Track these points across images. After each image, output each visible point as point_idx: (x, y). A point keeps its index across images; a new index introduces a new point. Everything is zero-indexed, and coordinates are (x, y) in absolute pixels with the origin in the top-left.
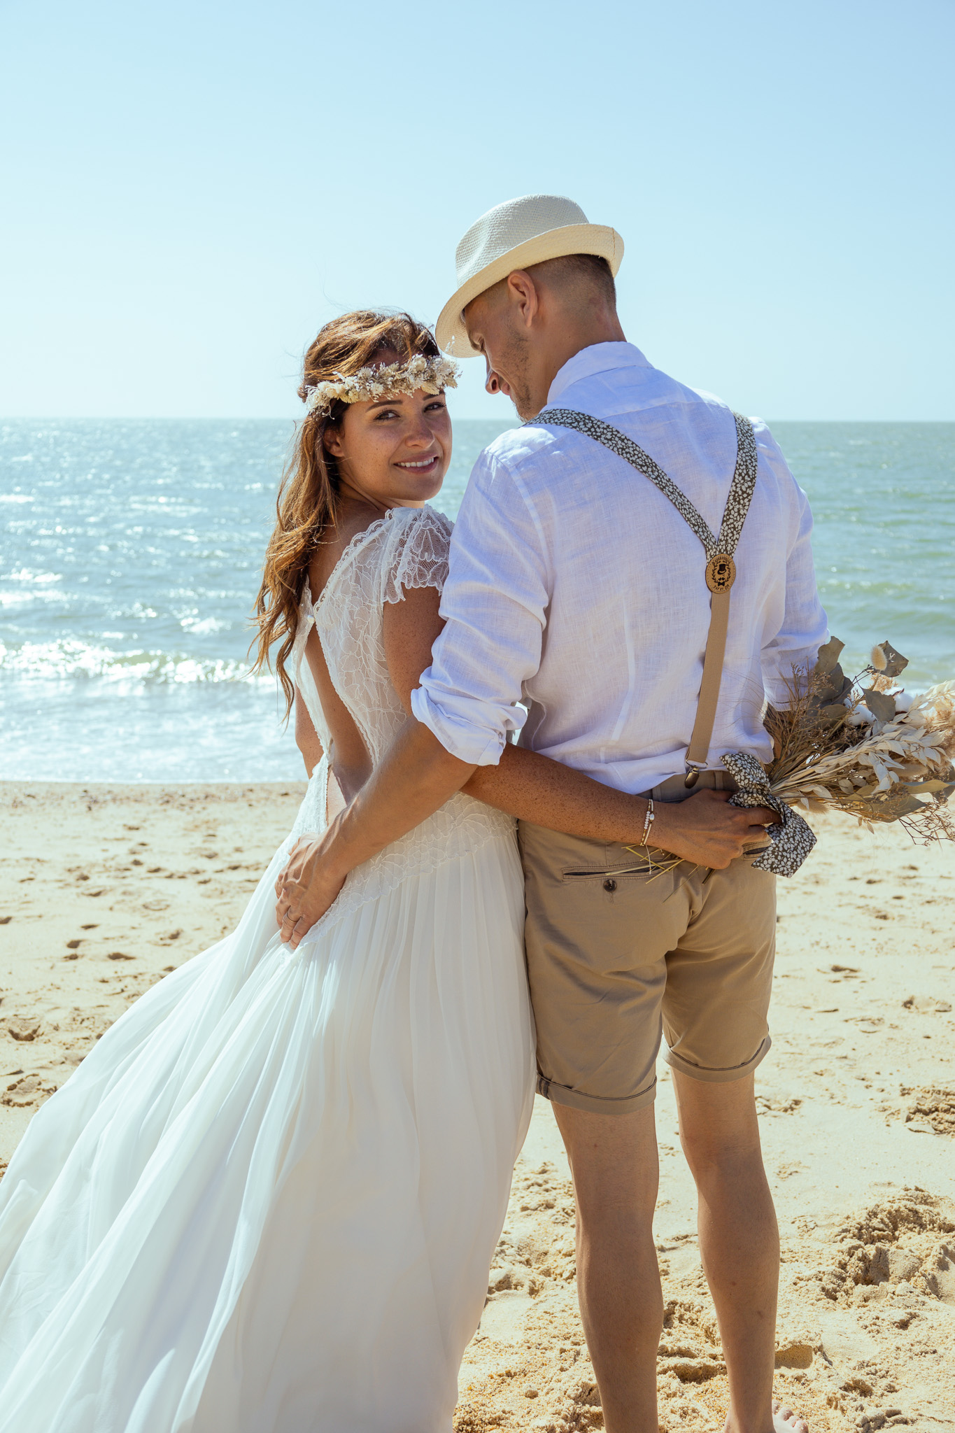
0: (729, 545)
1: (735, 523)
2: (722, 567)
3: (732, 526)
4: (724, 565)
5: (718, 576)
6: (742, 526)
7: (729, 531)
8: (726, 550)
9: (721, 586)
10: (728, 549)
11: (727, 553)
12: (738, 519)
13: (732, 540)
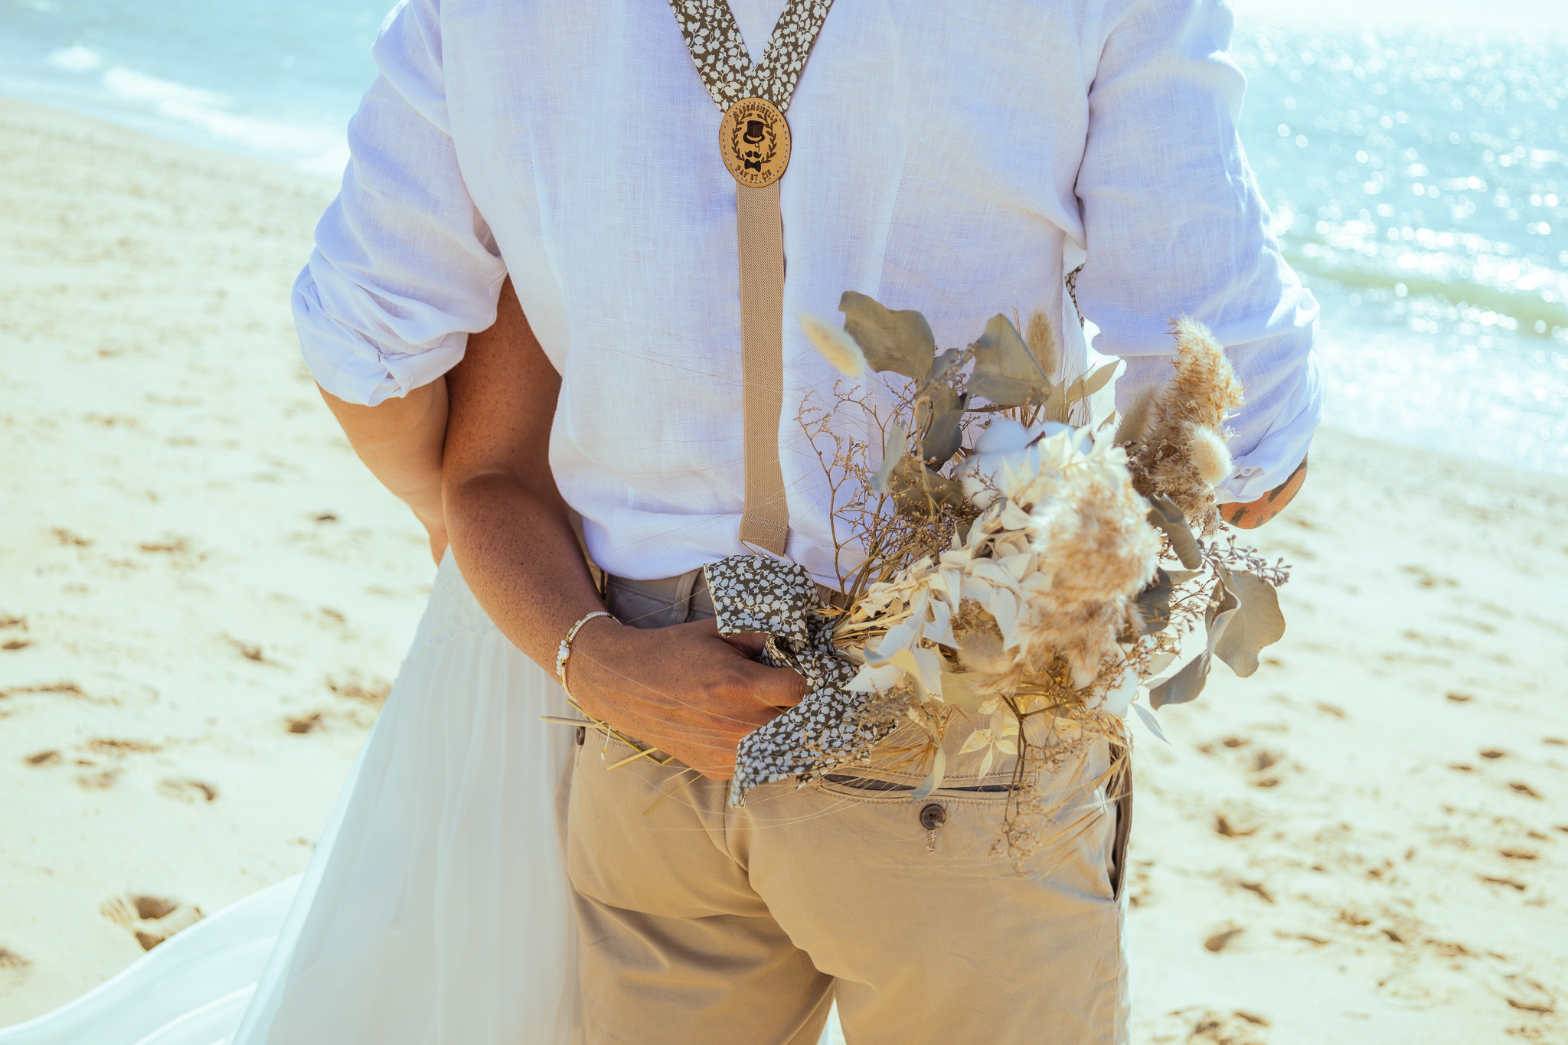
0: (778, 82)
1: (799, 35)
2: (755, 129)
3: (792, 39)
4: (759, 125)
5: (744, 148)
6: (812, 44)
7: (784, 51)
8: (769, 91)
9: (752, 171)
10: (775, 90)
11: (771, 97)
12: (807, 26)
13: (785, 72)
